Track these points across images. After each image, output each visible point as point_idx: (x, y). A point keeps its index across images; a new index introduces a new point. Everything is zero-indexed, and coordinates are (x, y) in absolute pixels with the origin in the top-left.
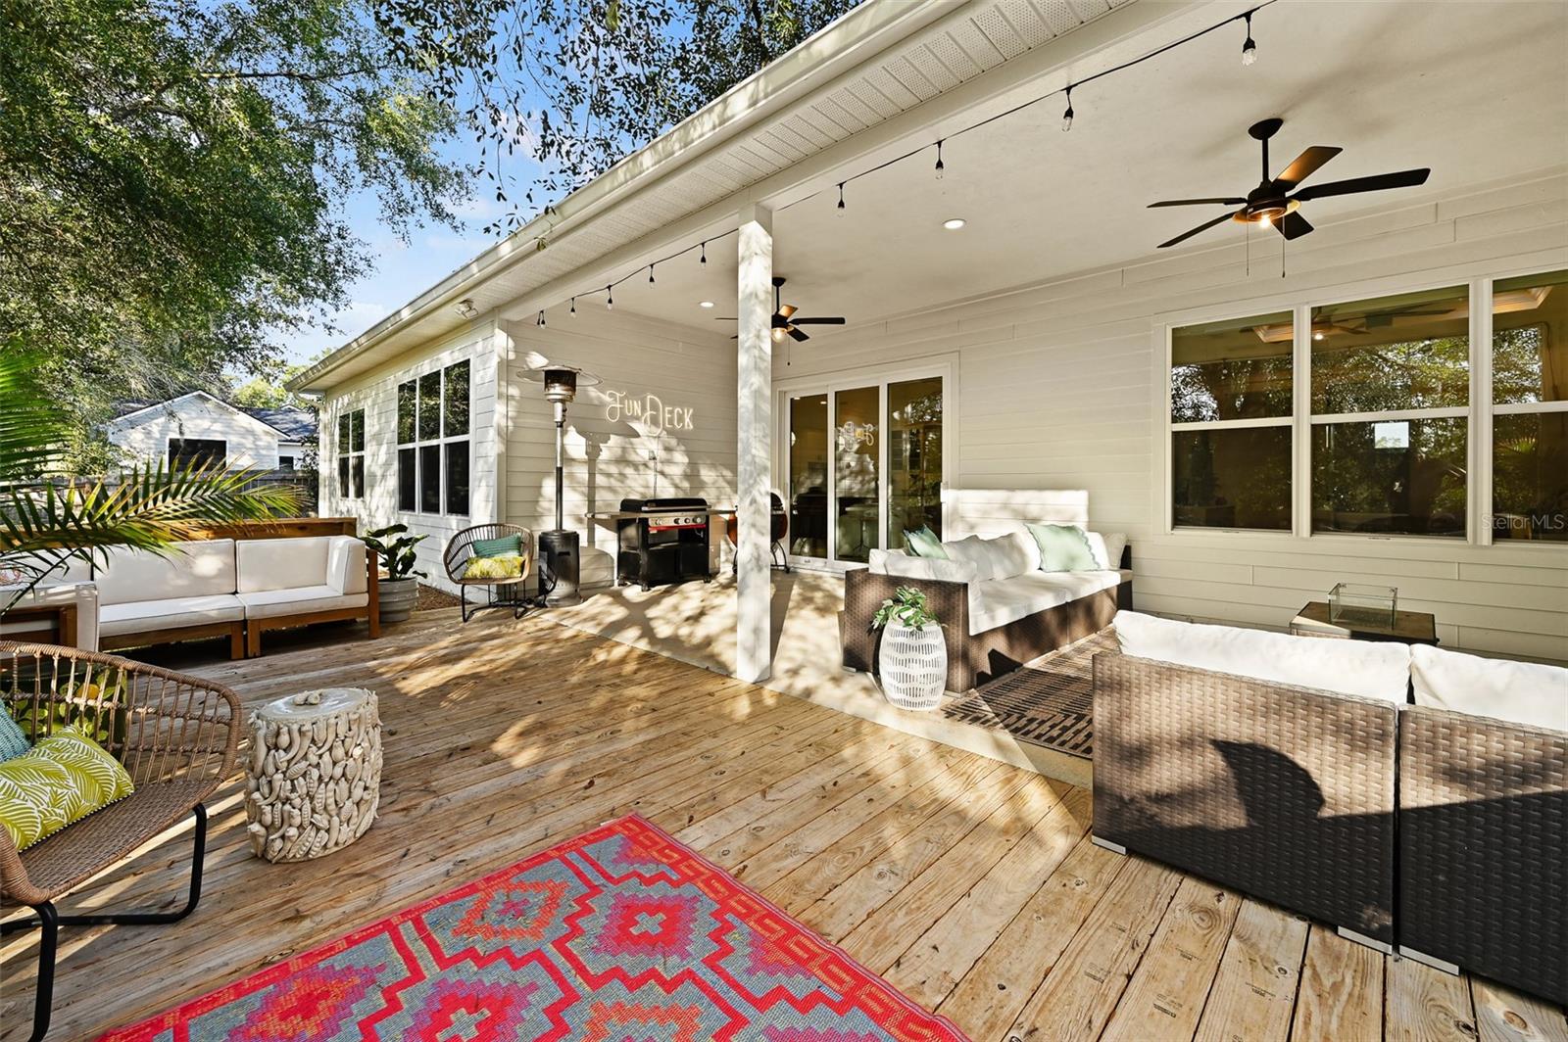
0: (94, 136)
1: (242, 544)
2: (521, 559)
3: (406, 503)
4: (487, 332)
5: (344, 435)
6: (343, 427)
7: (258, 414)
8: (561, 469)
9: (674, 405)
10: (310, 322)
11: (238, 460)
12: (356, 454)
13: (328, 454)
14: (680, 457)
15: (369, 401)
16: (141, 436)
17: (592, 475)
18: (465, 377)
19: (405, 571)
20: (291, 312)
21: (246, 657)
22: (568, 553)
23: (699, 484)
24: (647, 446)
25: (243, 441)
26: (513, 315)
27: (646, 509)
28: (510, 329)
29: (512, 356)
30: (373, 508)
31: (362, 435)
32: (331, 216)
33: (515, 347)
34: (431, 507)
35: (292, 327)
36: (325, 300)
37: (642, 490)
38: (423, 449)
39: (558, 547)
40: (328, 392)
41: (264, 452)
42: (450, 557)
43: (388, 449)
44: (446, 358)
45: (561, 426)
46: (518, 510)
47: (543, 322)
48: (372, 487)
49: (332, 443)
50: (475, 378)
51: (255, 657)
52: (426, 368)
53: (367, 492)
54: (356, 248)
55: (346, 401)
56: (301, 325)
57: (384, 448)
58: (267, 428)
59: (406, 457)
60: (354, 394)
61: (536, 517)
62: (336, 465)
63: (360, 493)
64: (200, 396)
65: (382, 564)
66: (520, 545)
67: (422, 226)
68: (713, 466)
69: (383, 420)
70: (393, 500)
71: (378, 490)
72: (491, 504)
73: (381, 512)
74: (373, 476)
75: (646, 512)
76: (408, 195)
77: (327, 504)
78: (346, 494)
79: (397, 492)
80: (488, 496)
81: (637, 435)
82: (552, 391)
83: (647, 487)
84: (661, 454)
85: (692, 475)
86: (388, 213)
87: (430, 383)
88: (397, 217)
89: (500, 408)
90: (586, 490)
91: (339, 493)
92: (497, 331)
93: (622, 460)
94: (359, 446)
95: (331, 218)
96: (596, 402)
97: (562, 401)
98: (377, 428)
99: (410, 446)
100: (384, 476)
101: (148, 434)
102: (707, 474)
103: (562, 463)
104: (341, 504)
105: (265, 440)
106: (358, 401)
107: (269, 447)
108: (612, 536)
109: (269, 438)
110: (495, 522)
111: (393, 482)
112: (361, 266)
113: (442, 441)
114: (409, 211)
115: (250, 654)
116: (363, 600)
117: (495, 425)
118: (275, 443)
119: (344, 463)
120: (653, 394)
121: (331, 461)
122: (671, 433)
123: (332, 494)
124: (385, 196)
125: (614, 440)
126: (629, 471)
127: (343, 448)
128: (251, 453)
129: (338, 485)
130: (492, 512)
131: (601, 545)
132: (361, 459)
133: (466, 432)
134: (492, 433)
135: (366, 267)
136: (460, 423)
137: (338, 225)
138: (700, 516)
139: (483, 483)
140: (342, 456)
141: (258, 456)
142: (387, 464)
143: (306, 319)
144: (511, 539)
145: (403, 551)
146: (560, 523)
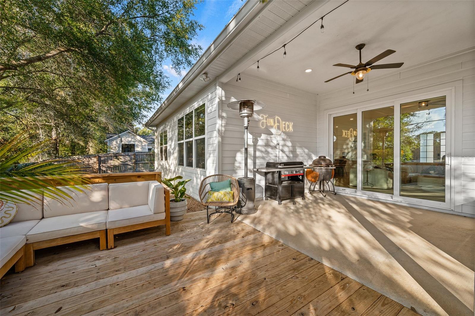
0: (79, 32)
1: (111, 186)
2: (232, 192)
3: (181, 163)
4: (213, 90)
5: (161, 140)
6: (161, 137)
7: (143, 137)
8: (247, 148)
9: (286, 121)
10: (154, 108)
11: (138, 149)
12: (165, 146)
13: (157, 146)
14: (289, 144)
15: (169, 127)
16: (115, 143)
17: (255, 151)
18: (203, 112)
19: (181, 196)
20: (149, 106)
21: (107, 249)
22: (251, 189)
23: (296, 155)
24: (277, 139)
25: (138, 144)
26: (224, 79)
27: (279, 167)
28: (223, 86)
29: (224, 99)
30: (170, 164)
31: (166, 139)
32: (158, 68)
33: (225, 95)
34: (190, 164)
35: (149, 110)
36: (158, 101)
37: (274, 158)
38: (187, 143)
39: (247, 185)
40: (157, 126)
41: (144, 147)
42: (201, 192)
43: (175, 143)
44: (196, 105)
45: (247, 129)
46: (227, 167)
47: (240, 79)
48: (170, 157)
49: (158, 142)
50: (208, 110)
51: (111, 249)
52: (188, 111)
53: (168, 158)
54: (165, 79)
55: (162, 128)
56: (152, 109)
57: (173, 143)
58: (144, 140)
59: (181, 145)
60: (164, 125)
61: (234, 171)
62: (159, 150)
63: (166, 159)
64: (129, 132)
65: (171, 193)
66: (231, 184)
67: (185, 69)
68: (301, 147)
69: (173, 133)
70: (176, 161)
71: (172, 157)
72: (215, 165)
73: (173, 165)
74: (170, 152)
75: (280, 168)
76: (180, 58)
77: (157, 162)
78: (162, 159)
79: (177, 158)
80: (214, 161)
81: (272, 134)
82: (243, 112)
83: (276, 156)
84: (281, 143)
85: (293, 152)
86: (174, 66)
87: (189, 117)
88: (177, 67)
89: (219, 122)
90: (252, 158)
91: (160, 159)
92: (218, 87)
93: (267, 145)
94: (166, 143)
95: (158, 69)
96: (257, 120)
97: (248, 117)
98: (171, 136)
99: (182, 142)
100: (173, 153)
101: (117, 142)
102: (299, 151)
103: (247, 146)
104: (161, 162)
105: (144, 144)
106: (165, 128)
107: (145, 146)
108: (263, 178)
109: (145, 143)
110: (217, 174)
111: (176, 155)
112: (167, 85)
113: (194, 139)
114: (181, 63)
115: (109, 248)
116: (163, 216)
117: (217, 129)
118: (146, 144)
119: (161, 149)
120: (278, 116)
121: (158, 148)
122: (285, 133)
123: (158, 159)
124: (173, 60)
125: (263, 136)
126: (270, 150)
127: (161, 144)
128: (140, 147)
129: (160, 156)
130: (215, 168)
131: (259, 182)
132: (166, 147)
133: (204, 134)
134: (215, 134)
135: (168, 85)
136: (201, 130)
137: (159, 72)
138: (301, 170)
139: (212, 155)
140: (161, 147)
141: (142, 148)
142: (174, 149)
143: (153, 107)
144: (226, 182)
145: (180, 188)
146: (246, 174)
